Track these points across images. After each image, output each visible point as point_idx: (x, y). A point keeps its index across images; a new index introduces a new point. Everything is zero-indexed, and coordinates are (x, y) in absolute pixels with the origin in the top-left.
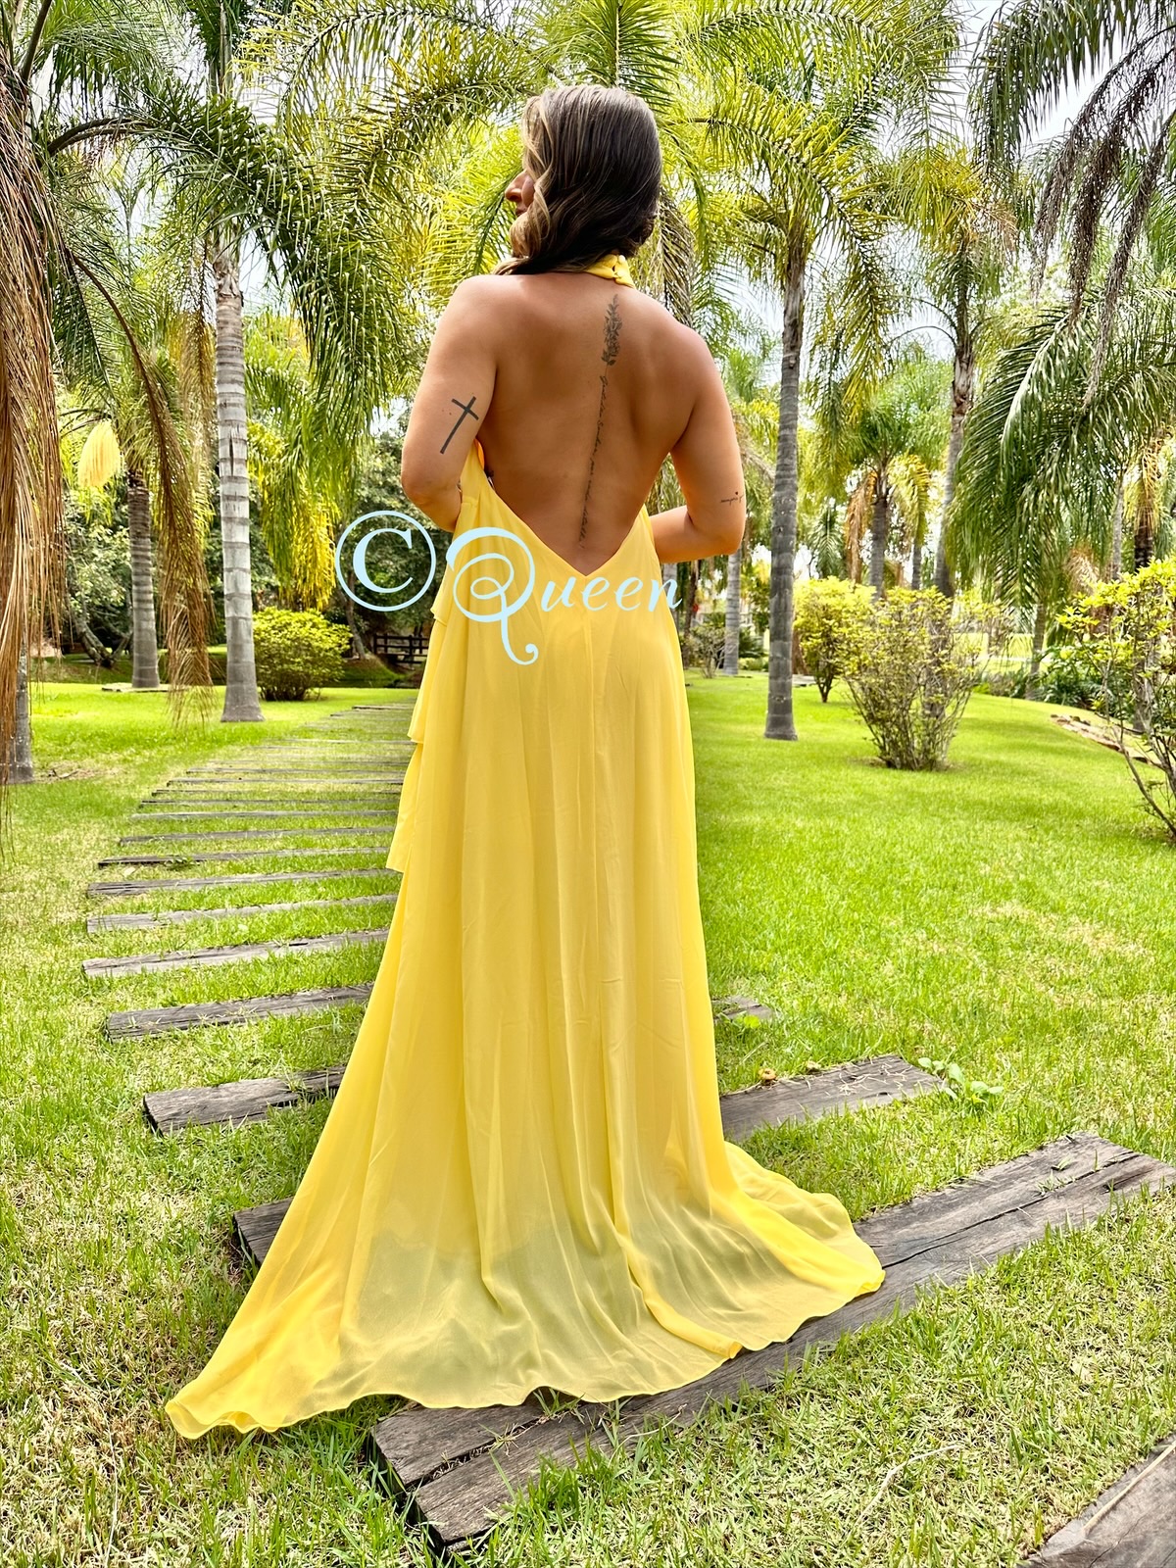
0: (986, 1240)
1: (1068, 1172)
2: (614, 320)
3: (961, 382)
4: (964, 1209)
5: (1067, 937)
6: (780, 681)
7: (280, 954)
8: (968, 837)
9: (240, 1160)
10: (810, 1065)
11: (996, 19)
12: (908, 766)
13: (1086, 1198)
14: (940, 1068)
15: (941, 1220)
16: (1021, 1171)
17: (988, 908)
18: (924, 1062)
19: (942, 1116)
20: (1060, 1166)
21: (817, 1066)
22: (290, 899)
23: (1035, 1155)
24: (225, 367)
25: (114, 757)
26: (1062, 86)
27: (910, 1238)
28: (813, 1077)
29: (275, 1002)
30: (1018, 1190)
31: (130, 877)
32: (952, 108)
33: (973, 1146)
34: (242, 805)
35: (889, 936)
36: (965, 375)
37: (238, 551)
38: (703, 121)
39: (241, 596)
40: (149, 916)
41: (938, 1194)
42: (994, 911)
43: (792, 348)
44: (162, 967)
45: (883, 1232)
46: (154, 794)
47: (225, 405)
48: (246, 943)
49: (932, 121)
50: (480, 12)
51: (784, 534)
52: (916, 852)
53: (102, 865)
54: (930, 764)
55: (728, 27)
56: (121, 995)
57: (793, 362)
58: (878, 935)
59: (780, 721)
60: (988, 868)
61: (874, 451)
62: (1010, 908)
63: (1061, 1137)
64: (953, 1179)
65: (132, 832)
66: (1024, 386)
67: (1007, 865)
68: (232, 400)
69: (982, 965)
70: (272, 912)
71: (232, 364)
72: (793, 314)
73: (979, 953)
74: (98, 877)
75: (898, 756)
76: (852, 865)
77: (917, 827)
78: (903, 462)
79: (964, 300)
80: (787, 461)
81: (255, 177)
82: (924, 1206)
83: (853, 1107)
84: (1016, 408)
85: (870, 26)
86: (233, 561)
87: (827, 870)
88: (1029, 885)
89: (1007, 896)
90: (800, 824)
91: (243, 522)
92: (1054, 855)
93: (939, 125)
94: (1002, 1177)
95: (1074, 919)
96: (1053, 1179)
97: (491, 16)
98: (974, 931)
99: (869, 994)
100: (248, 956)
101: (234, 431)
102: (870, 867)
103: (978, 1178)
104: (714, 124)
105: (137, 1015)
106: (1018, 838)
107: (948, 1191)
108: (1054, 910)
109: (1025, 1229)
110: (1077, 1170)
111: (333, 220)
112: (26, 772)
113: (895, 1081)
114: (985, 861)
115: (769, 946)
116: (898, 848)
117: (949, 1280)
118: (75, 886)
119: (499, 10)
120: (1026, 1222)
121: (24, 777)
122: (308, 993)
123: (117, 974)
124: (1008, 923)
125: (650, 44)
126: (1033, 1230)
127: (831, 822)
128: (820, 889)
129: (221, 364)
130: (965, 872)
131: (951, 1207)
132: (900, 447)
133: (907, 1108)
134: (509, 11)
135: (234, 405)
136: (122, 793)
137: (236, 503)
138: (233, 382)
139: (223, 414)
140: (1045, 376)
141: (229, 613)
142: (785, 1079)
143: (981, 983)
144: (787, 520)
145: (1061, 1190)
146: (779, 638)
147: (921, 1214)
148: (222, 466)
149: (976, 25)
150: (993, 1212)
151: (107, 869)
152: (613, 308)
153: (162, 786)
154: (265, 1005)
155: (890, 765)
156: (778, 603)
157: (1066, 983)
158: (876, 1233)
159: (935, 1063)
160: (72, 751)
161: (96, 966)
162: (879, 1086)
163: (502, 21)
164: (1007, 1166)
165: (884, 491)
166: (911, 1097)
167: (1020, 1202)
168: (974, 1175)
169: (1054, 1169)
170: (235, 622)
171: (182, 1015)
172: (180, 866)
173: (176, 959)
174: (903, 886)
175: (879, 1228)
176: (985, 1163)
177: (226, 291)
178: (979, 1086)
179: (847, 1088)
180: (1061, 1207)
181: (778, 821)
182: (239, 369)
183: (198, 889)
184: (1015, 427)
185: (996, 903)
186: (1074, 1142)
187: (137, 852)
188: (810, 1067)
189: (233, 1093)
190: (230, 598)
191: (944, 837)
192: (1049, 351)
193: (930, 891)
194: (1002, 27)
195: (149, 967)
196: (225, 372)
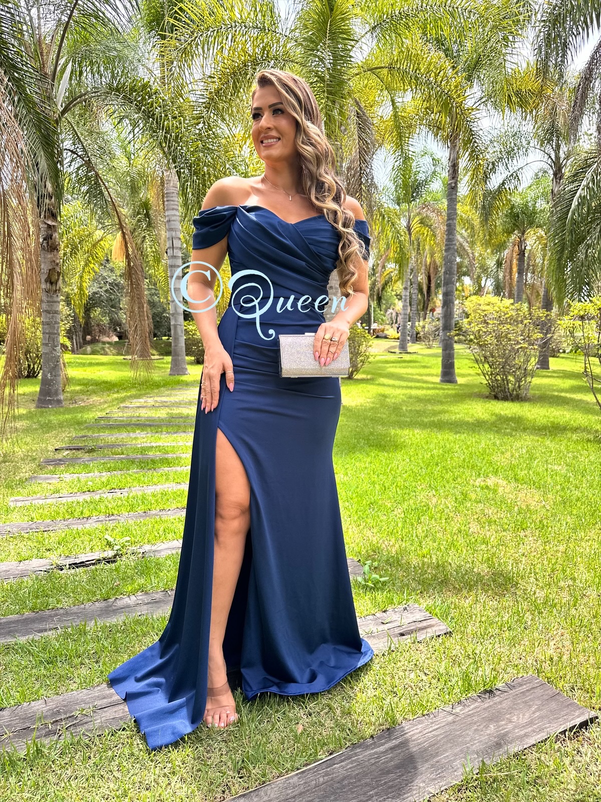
1: (388, 625)
6: (447, 352)
7: (98, 497)
13: (384, 639)
16: (364, 623)
20: (386, 622)
23: (379, 615)
24: (169, 202)
26: (590, 31)
31: (64, 456)
36: (558, 185)
39: (178, 314)
43: (453, 178)
46: (107, 414)
47: (169, 221)
48: (88, 491)
51: (450, 275)
53: (56, 450)
54: (517, 397)
57: (453, 185)
59: (448, 373)
66: (580, 192)
68: (173, 218)
71: (173, 201)
72: (454, 160)
74: (51, 455)
78: (532, 233)
79: (558, 147)
84: (575, 203)
100: (82, 498)
101: (174, 234)
110: (393, 624)
112: (59, 402)
132: (531, 223)
135: (174, 221)
137: (175, 269)
138: (173, 209)
139: (169, 226)
140: (591, 185)
141: (172, 323)
144: (451, 267)
145: (375, 634)
146: (447, 329)
148: (169, 250)
151: (58, 452)
155: (496, 398)
156: (446, 311)
165: (523, 247)
169: (382, 622)
170: (175, 326)
172: (91, 451)
173: (52, 498)
182: (176, 203)
184: (574, 213)
186: (405, 609)
187: (76, 443)
189: (25, 565)
190: (173, 315)
192: (594, 172)
194: (549, 4)
196: (169, 205)
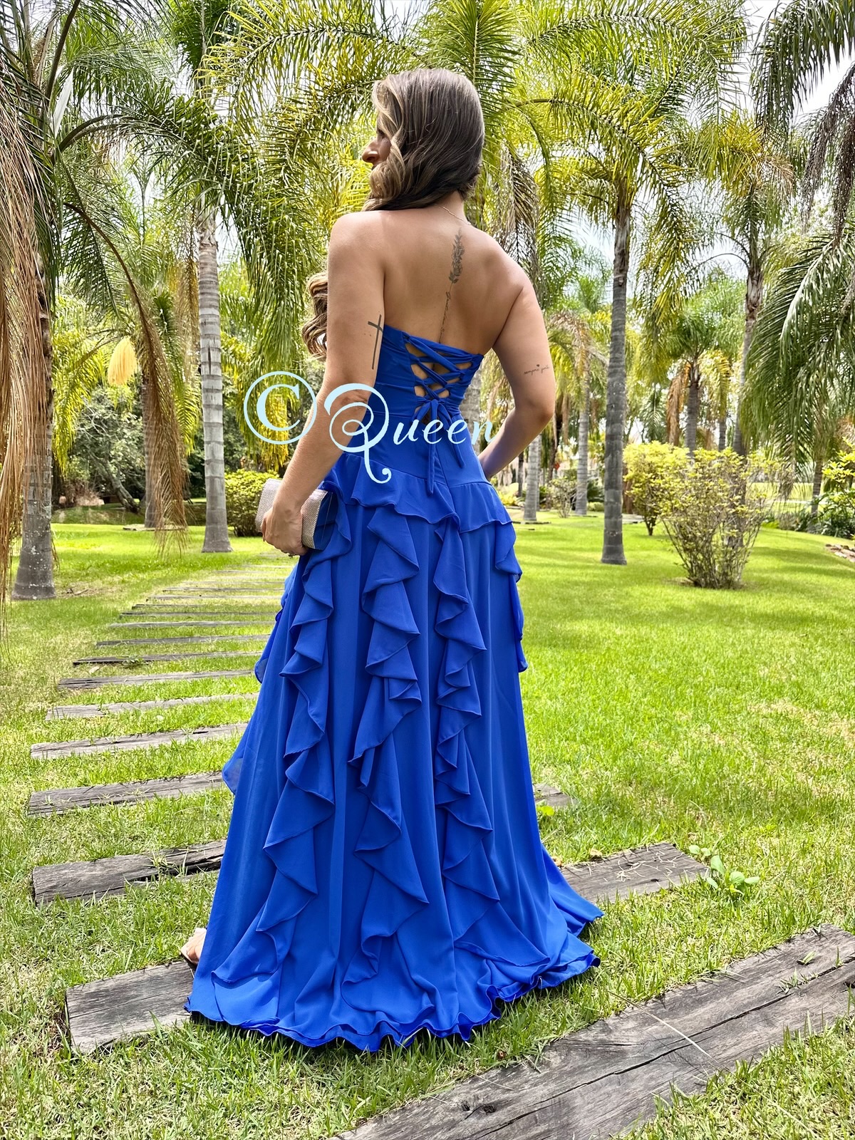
0: (730, 1041)
1: (812, 967)
2: (459, 247)
3: (753, 294)
4: (712, 1005)
5: (828, 731)
6: (613, 520)
7: (182, 741)
8: (753, 644)
9: (90, 933)
10: (593, 852)
11: (772, 17)
12: (711, 585)
13: (827, 996)
14: (707, 854)
15: (689, 1017)
16: (769, 964)
17: (763, 705)
18: (693, 849)
19: (703, 904)
20: (807, 959)
21: (599, 854)
22: (206, 694)
23: (783, 947)
24: (205, 296)
25: (117, 578)
26: (826, 65)
27: (658, 1036)
28: (594, 864)
29: (167, 784)
30: (765, 985)
31: (93, 675)
32: (737, 85)
33: (727, 936)
34: (194, 616)
35: (679, 729)
36: (755, 289)
37: (215, 429)
38: (546, 101)
39: (217, 461)
40: (95, 707)
41: (690, 987)
42: (768, 707)
43: (621, 271)
44: (89, 751)
45: (634, 1028)
46: (133, 608)
47: (204, 324)
48: (160, 731)
49: (722, 95)
50: (378, 28)
51: (616, 409)
52: (710, 656)
53: (75, 664)
54: (728, 584)
55: (565, 31)
56: (51, 776)
57: (621, 281)
58: (670, 729)
59: (613, 550)
60: (767, 670)
61: (688, 347)
62: (781, 706)
63: (808, 930)
64: (704, 972)
65: (107, 638)
66: (799, 295)
67: (782, 667)
68: (210, 320)
69: (753, 755)
70: (188, 705)
71: (210, 294)
72: (622, 246)
73: (753, 745)
74: (70, 673)
75: (702, 577)
76: (655, 666)
77: (710, 633)
78: (709, 356)
79: (755, 232)
80: (617, 355)
81: (209, 154)
82: (675, 1000)
83: (625, 894)
84: (792, 311)
85: (673, 25)
86: (211, 437)
87: (634, 671)
88: (798, 685)
89: (780, 694)
90: (618, 632)
91: (218, 407)
92: (821, 659)
93: (727, 98)
94: (750, 970)
95: (834, 715)
96: (796, 974)
97: (387, 30)
98: (750, 725)
99: (656, 784)
100: (156, 743)
101: (211, 342)
102: (670, 669)
103: (729, 971)
104: (555, 103)
105: (53, 795)
106: (793, 645)
107: (699, 984)
108: (818, 707)
109: (768, 1029)
110: (821, 965)
111: (267, 184)
112: (49, 591)
113: (666, 867)
114: (765, 664)
115: (578, 738)
116: (694, 654)
117: (690, 1085)
118: (50, 681)
119: (392, 25)
120: (769, 1022)
121: (47, 594)
122: (194, 777)
123: (52, 756)
124: (781, 718)
125: (501, 42)
126: (775, 1030)
127: (644, 630)
128: (627, 687)
129: (202, 294)
130: (747, 674)
131: (700, 1002)
132: (707, 345)
133: (673, 896)
134: (399, 25)
135: (211, 323)
136: (111, 606)
137: (213, 395)
138: (211, 306)
139: (204, 330)
140: (815, 287)
141: (208, 474)
142: (568, 866)
143: (751, 773)
144: (618, 399)
145: (804, 986)
146: (612, 488)
147: (671, 1009)
148: (203, 367)
149: (757, 22)
150: (738, 1010)
151: (79, 667)
152: (458, 238)
153: (143, 602)
154: (158, 786)
155: (697, 584)
156: (611, 461)
157: (824, 773)
158: (627, 1030)
159: (703, 850)
160: (87, 575)
161: (40, 749)
162: (651, 872)
163: (396, 35)
164: (756, 959)
165: (696, 377)
166: (677, 885)
167: (764, 999)
168: (724, 969)
169: (799, 963)
170: (212, 479)
171: (91, 794)
172: (134, 665)
173: (103, 744)
174: (696, 686)
175: (631, 1024)
176: (738, 955)
177: (206, 241)
178: (736, 876)
179: (623, 875)
180: (803, 1005)
181: (602, 630)
182: (215, 297)
183: (140, 684)
184: (791, 326)
185: (770, 700)
186: (820, 935)
187: (105, 653)
188: (593, 854)
189: (106, 867)
190: (209, 462)
191: (733, 644)
192: (818, 268)
193: (717, 690)
194: (777, 22)
195: (77, 750)
196: (205, 299)
